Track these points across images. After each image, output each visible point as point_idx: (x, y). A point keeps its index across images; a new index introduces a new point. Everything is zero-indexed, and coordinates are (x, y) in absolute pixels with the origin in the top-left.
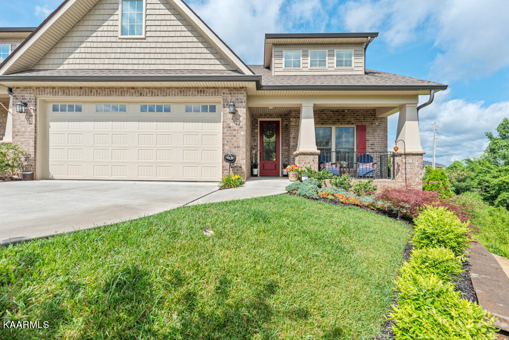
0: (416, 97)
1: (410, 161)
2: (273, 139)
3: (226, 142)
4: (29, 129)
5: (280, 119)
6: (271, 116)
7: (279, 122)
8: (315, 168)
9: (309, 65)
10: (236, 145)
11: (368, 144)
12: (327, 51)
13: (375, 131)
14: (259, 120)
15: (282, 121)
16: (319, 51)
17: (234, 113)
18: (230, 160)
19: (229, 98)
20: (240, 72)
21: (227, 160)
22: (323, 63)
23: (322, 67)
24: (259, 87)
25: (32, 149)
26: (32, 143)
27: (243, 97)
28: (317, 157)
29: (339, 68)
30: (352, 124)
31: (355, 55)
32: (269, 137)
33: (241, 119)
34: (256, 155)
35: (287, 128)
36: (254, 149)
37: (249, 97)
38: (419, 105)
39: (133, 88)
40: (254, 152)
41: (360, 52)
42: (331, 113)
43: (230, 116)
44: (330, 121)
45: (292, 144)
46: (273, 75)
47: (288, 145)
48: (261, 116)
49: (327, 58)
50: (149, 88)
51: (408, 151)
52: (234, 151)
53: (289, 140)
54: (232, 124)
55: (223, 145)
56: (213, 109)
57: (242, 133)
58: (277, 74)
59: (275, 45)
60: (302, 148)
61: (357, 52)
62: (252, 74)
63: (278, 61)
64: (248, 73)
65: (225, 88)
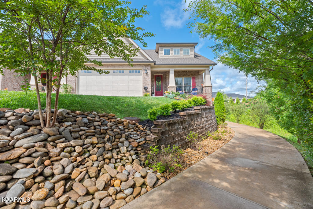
0: (209, 67)
1: (207, 89)
2: (160, 83)
3: (144, 83)
4: (73, 79)
5: (162, 75)
6: (159, 73)
7: (162, 76)
8: (175, 91)
9: (173, 54)
10: (147, 84)
11: (196, 84)
12: (180, 49)
13: (199, 79)
14: (155, 75)
15: (164, 75)
16: (177, 49)
17: (147, 73)
18: (146, 89)
19: (145, 68)
20: (148, 60)
21: (145, 89)
22: (178, 53)
23: (178, 55)
24: (155, 64)
25: (75, 86)
26: (75, 84)
27: (149, 68)
28: (175, 88)
29: (185, 55)
30: (190, 76)
31: (190, 50)
32: (158, 82)
33: (149, 75)
34: (153, 89)
35: (165, 78)
36: (152, 87)
37: (151, 67)
38: (210, 70)
39: (111, 65)
40: (152, 88)
41: (192, 49)
42: (182, 72)
43: (145, 74)
44: (182, 75)
45: (167, 84)
46: (159, 57)
47: (166, 85)
48: (155, 73)
49: (180, 51)
50: (117, 65)
51: (206, 85)
52: (147, 86)
53: (166, 83)
54: (146, 77)
55: (143, 84)
56: (139, 72)
57: (149, 80)
58: (161, 57)
59: (160, 46)
60: (170, 85)
61: (191, 49)
62: (153, 61)
63: (161, 53)
64: (151, 60)
65: (143, 65)
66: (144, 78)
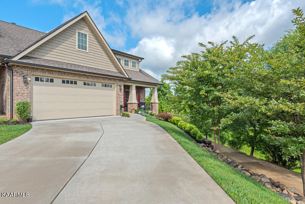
4: (27, 92)
9: (124, 64)
10: (121, 101)
11: (141, 98)
12: (129, 60)
13: (142, 93)
19: (119, 83)
23: (128, 66)
26: (29, 100)
27: (122, 83)
29: (133, 68)
31: (137, 63)
33: (122, 91)
43: (119, 90)
49: (129, 63)
54: (120, 93)
60: (133, 102)
64: (127, 76)
65: (118, 79)
66: (118, 94)
